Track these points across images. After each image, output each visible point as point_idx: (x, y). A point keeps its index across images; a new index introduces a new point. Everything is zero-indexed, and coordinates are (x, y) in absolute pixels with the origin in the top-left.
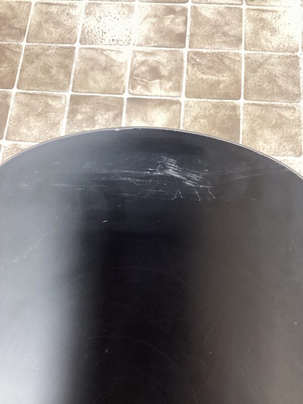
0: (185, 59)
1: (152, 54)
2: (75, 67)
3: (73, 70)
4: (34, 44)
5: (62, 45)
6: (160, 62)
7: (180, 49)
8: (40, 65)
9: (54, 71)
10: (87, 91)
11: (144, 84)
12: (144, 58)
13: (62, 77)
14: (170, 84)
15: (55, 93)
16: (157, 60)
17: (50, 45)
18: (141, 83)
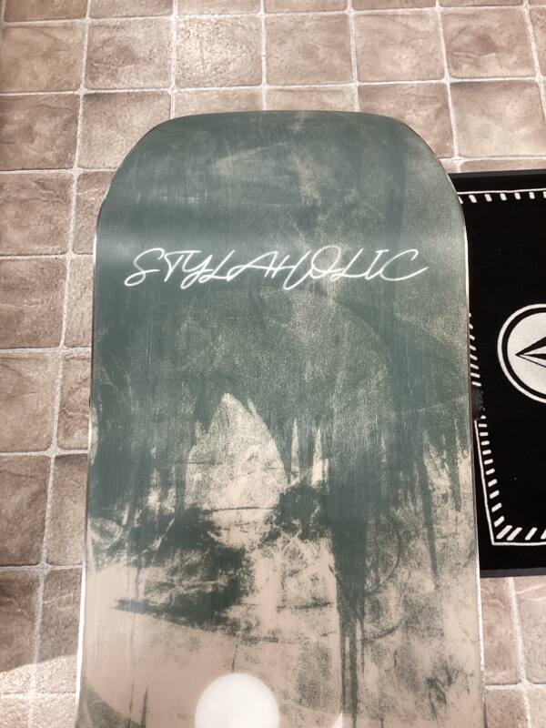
0: (528, 20)
1: (474, 16)
2: (354, 45)
3: (353, 49)
4: (278, 15)
5: (324, 14)
6: (489, 28)
7: (516, 7)
8: (296, 45)
9: (322, 53)
10: (383, 78)
11: (472, 61)
12: (463, 24)
13: (337, 61)
14: (514, 58)
15: (331, 86)
16: (483, 24)
17: (305, 14)
18: (468, 60)
